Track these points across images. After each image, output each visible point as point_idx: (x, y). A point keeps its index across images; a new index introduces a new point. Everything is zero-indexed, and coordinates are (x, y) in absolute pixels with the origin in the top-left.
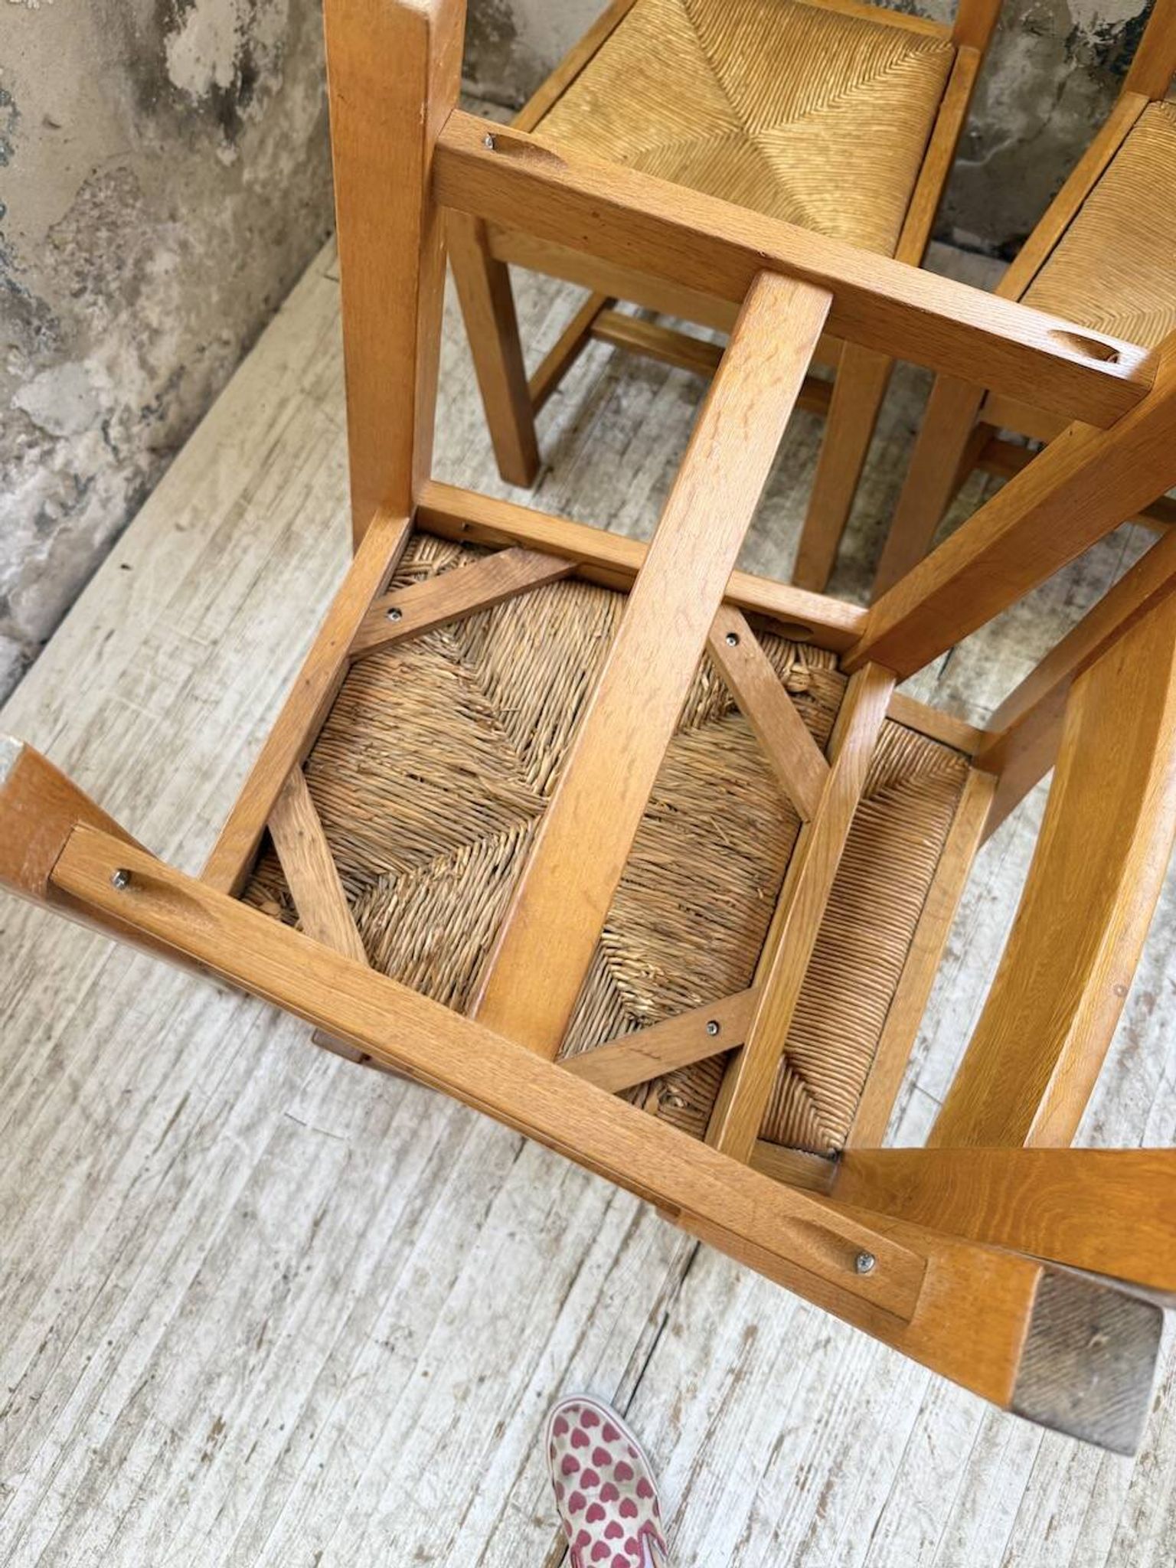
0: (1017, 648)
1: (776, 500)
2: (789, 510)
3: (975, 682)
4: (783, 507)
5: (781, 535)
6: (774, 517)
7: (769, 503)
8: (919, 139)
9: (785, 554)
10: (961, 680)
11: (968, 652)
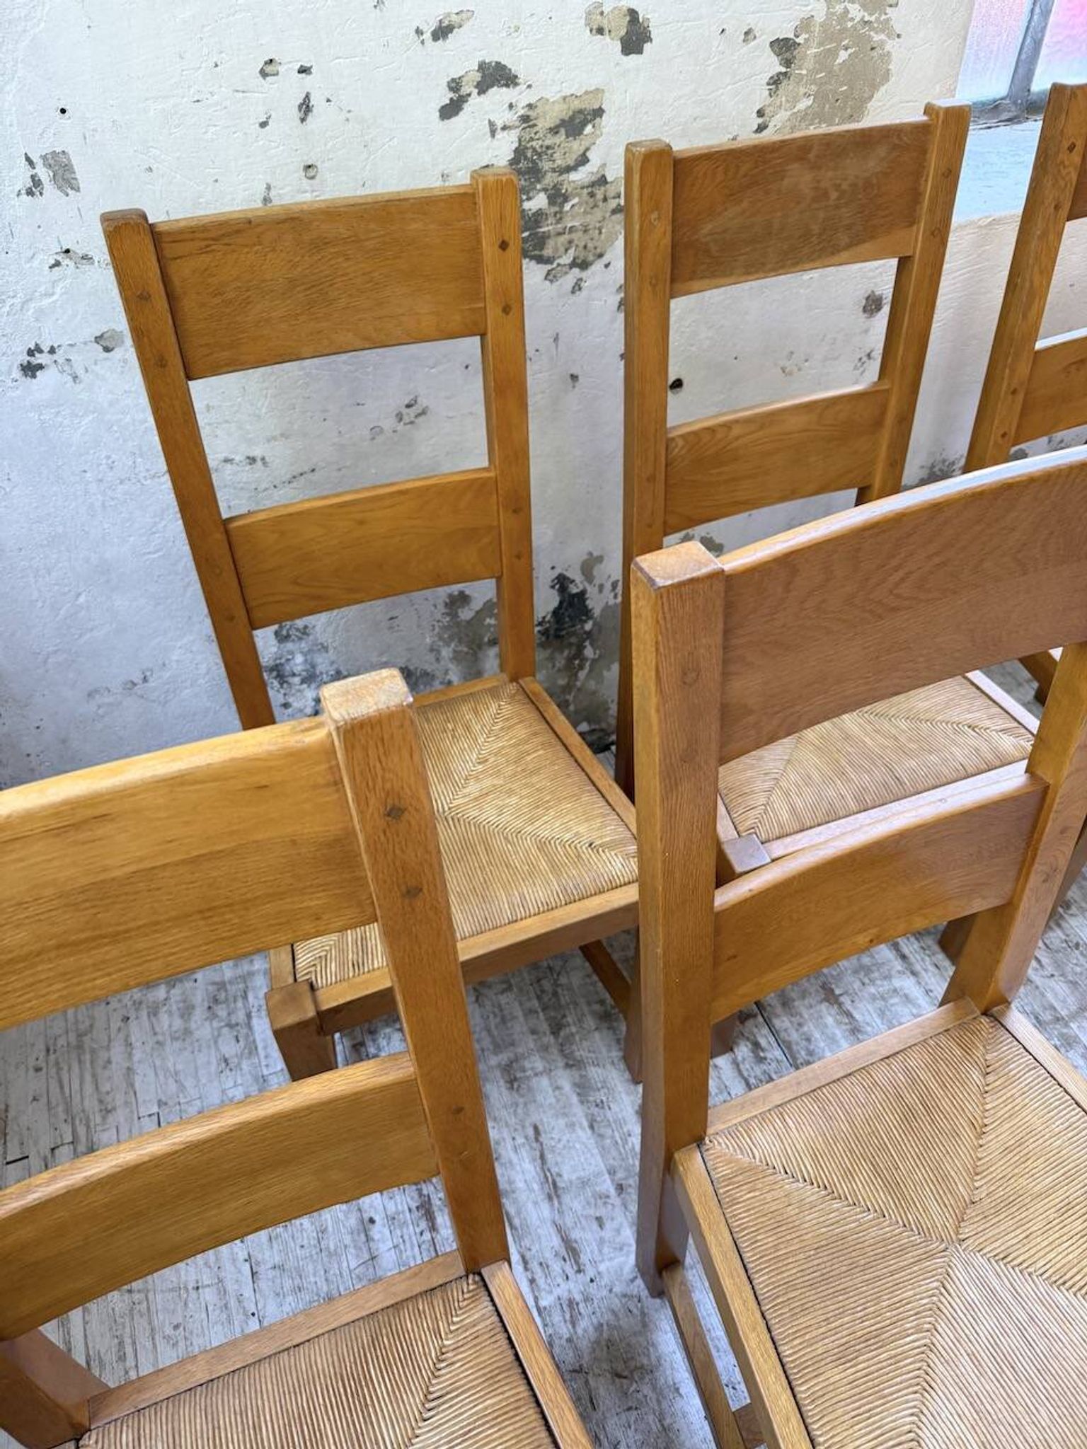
0: (806, 1002)
1: (562, 1034)
2: (577, 1032)
3: (812, 1047)
4: (572, 1035)
5: (592, 1055)
6: (574, 1047)
7: (560, 1040)
8: (560, 747)
9: (609, 1066)
10: (803, 1053)
11: (786, 1030)
